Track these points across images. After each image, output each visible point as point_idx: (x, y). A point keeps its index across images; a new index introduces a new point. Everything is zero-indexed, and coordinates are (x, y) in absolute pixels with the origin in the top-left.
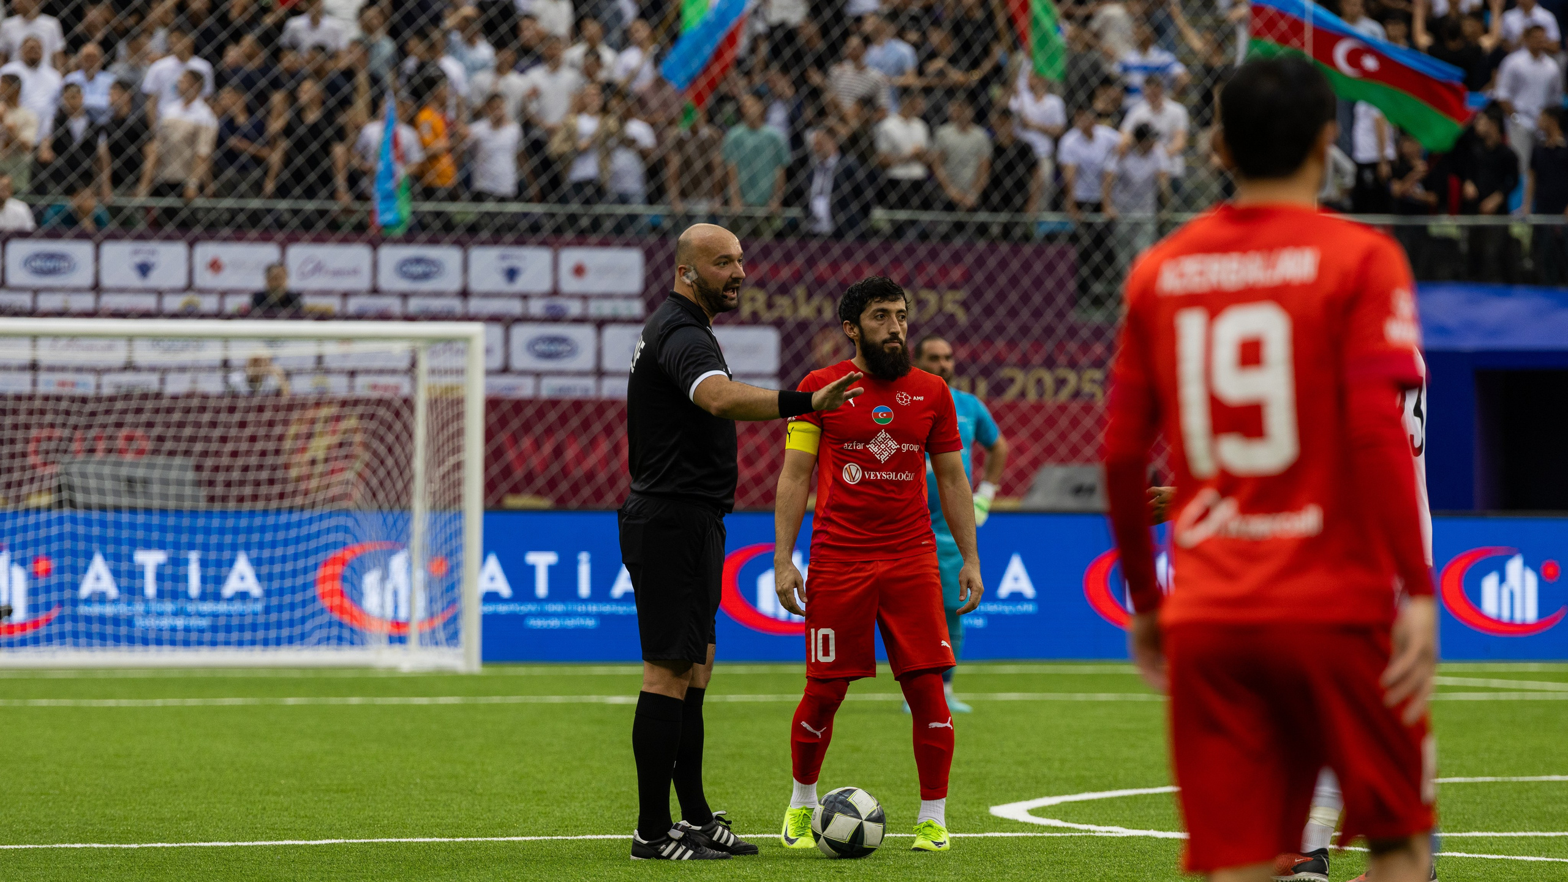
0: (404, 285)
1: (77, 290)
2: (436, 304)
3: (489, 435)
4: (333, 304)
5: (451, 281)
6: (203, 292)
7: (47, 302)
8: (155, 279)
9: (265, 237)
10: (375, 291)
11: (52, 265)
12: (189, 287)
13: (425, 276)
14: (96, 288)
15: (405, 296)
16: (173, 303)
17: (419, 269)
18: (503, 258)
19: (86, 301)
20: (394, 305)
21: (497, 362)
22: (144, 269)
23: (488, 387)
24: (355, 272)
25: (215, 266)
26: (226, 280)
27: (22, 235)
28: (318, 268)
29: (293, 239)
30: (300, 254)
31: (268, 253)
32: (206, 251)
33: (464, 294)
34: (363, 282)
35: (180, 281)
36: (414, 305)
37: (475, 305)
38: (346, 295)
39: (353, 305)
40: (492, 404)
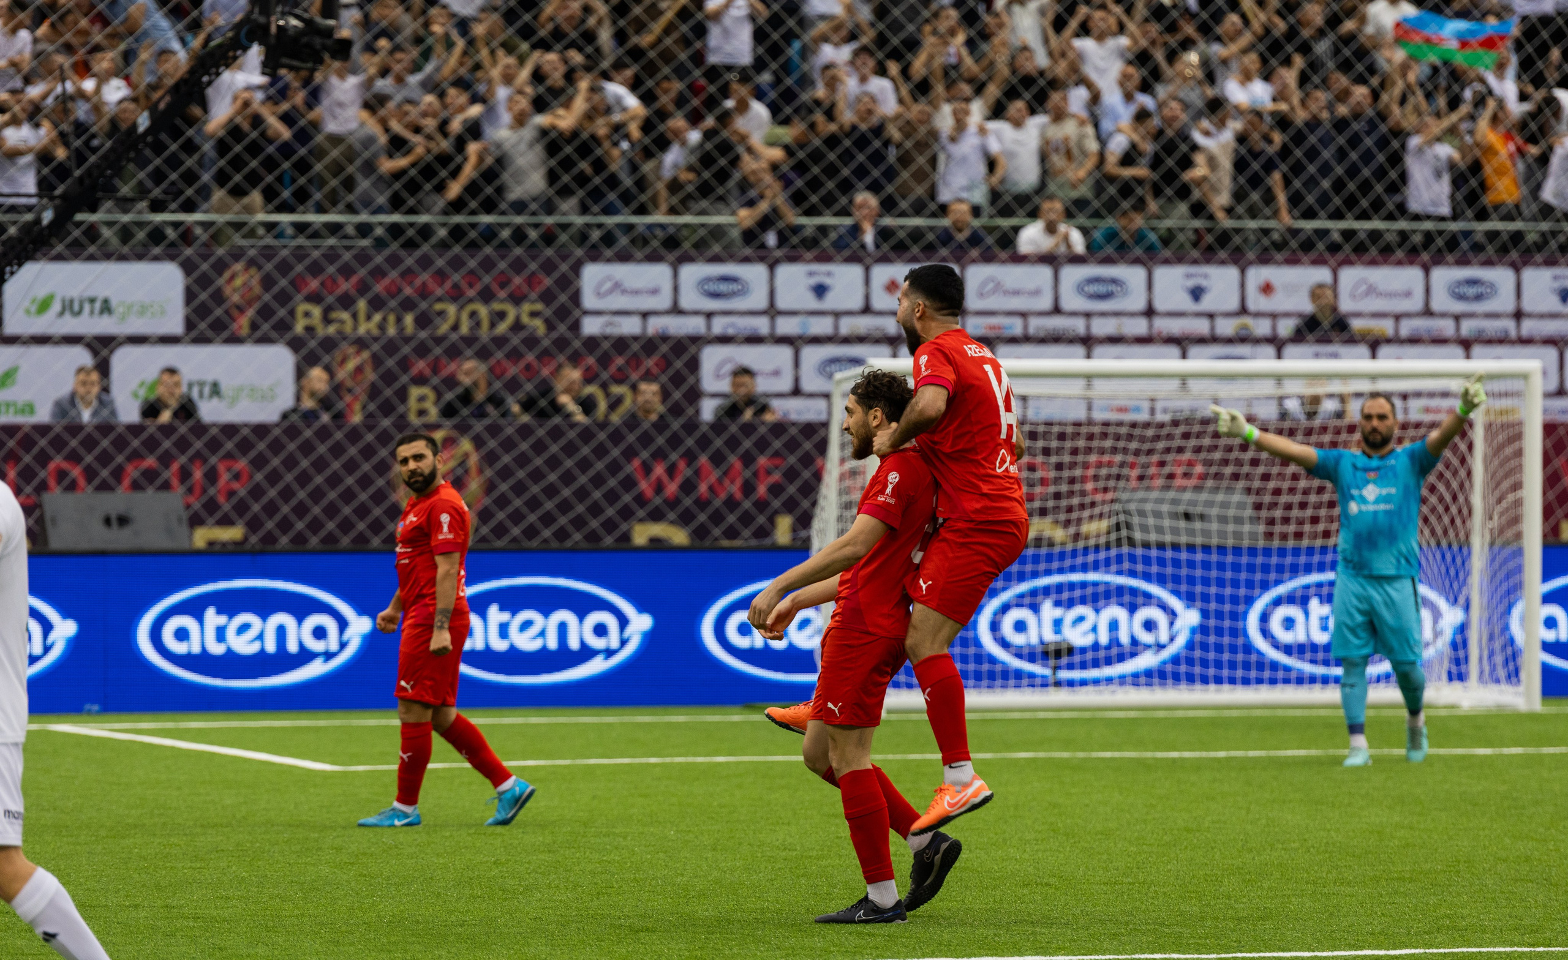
0: (1459, 307)
1: (1132, 314)
2: (1492, 327)
3: (1547, 460)
4: (1387, 327)
5: (1504, 301)
6: (1258, 315)
7: (1102, 327)
8: (1207, 303)
9: (1318, 262)
10: (1428, 312)
11: (1107, 291)
12: (1243, 310)
13: (1479, 298)
14: (1150, 312)
15: (1457, 318)
16: (1226, 327)
17: (1471, 291)
18: (1556, 278)
19: (1139, 327)
20: (1447, 327)
21: (1553, 385)
22: (1197, 293)
23: (1545, 411)
24: (1408, 294)
25: (1267, 289)
26: (1278, 302)
27: (1076, 260)
28: (1371, 291)
29: (1347, 262)
30: (1351, 276)
31: (1322, 274)
32: (1258, 275)
33: (1518, 315)
34: (1416, 303)
35: (1234, 304)
36: (1468, 327)
37: (1529, 327)
38: (1398, 317)
39: (1406, 328)
40: (1549, 429)
